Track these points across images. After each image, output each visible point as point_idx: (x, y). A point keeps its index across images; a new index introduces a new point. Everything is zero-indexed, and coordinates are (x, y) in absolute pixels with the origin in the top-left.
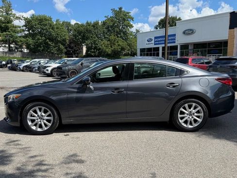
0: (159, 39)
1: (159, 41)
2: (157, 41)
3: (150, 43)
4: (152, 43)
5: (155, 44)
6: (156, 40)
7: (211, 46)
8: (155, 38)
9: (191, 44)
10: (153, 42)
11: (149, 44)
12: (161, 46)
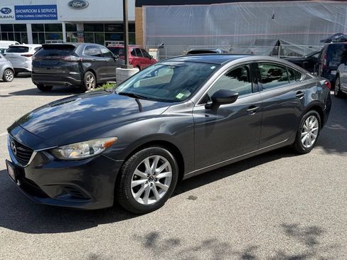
0: (24, 11)
1: (23, 14)
2: (20, 14)
3: (8, 15)
4: (11, 17)
5: (17, 19)
6: (18, 11)
7: (110, 29)
8: (16, 8)
9: (80, 23)
10: (13, 14)
11: (4, 17)
12: (29, 23)
